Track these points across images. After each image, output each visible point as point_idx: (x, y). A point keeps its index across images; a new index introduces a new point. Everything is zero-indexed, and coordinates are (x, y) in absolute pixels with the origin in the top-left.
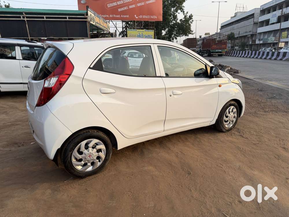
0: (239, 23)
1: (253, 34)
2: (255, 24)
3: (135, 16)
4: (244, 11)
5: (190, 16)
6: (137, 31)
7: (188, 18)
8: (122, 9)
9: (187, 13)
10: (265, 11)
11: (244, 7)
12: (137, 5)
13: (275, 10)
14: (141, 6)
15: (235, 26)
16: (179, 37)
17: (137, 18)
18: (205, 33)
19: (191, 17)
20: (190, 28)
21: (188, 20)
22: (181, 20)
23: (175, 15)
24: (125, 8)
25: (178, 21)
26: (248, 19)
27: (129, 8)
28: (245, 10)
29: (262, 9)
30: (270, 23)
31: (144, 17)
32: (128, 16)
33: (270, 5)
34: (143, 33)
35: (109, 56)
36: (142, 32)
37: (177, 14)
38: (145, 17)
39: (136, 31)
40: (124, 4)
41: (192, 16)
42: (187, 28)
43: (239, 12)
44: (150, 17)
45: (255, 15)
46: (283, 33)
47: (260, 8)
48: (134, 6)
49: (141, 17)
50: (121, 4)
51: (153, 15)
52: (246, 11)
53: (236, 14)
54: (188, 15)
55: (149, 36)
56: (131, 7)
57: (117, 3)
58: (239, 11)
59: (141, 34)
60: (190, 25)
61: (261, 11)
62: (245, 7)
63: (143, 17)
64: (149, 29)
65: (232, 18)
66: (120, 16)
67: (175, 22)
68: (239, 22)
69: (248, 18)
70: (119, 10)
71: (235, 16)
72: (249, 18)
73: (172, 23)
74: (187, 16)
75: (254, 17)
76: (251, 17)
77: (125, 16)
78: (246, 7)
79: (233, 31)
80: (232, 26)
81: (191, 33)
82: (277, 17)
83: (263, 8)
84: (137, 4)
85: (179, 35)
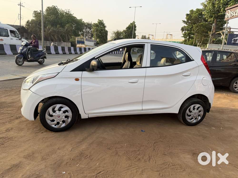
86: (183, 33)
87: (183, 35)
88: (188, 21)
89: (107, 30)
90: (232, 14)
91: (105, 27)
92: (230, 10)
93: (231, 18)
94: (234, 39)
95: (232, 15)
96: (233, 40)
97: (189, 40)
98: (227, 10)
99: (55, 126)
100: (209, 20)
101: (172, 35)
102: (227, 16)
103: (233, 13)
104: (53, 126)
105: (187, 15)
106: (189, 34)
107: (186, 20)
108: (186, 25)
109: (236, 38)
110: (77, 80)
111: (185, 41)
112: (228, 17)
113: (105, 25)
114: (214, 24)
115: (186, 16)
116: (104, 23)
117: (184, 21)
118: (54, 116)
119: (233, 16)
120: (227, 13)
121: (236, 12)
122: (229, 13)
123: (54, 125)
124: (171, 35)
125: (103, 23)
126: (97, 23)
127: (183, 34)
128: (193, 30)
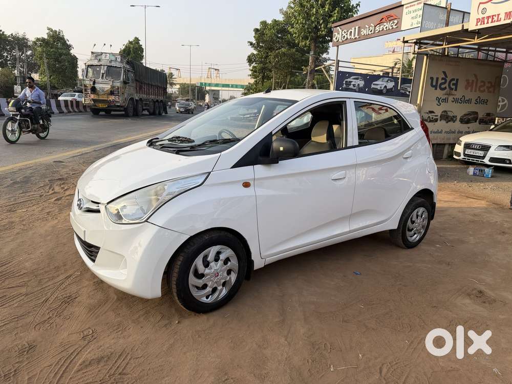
86: (251, 68)
87: (250, 73)
88: (258, 43)
89: (75, 55)
90: (345, 34)
91: (69, 47)
92: (340, 27)
93: (343, 43)
94: (346, 81)
95: (344, 36)
96: (344, 82)
97: (263, 82)
98: (335, 27)
99: (207, 298)
100: (302, 44)
101: (218, 70)
102: (336, 38)
103: (347, 34)
104: (204, 299)
105: (256, 30)
106: (263, 70)
107: (254, 42)
108: (255, 52)
109: (348, 80)
110: (246, 185)
111: (256, 83)
112: (338, 41)
113: (68, 43)
114: (312, 53)
115: (253, 34)
116: (66, 38)
117: (251, 44)
118: (208, 275)
119: (347, 38)
120: (336, 34)
121: (351, 32)
122: (339, 34)
123: (205, 297)
124: (216, 70)
125: (62, 38)
126: (46, 37)
127: (252, 70)
128: (270, 62)
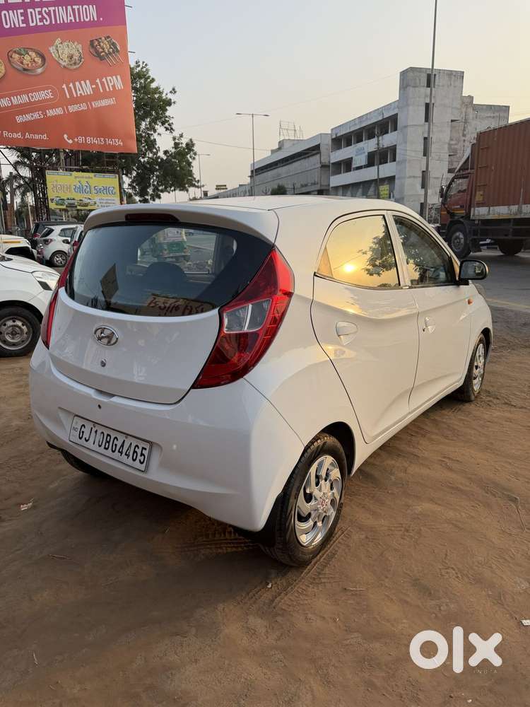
0: (290, 163)
1: (323, 188)
2: (324, 166)
3: (66, 136)
4: (296, 138)
5: (187, 144)
6: (73, 177)
7: (184, 149)
8: (28, 117)
9: (181, 136)
10: (341, 140)
11: (295, 130)
12: (68, 110)
13: (360, 140)
14: (77, 112)
15: (282, 170)
16: (166, 193)
17: (70, 142)
18: (217, 186)
19: (190, 146)
20: (190, 173)
21: (184, 152)
22: (166, 152)
23: (152, 138)
24: (36, 116)
25: (161, 154)
26: (308, 157)
27: (46, 114)
28: (299, 137)
29: (334, 137)
30: (354, 166)
31: (89, 140)
32: (45, 137)
33: (350, 128)
34: (90, 180)
35: (19, 242)
36: (86, 178)
37: (155, 136)
38: (93, 142)
39: (71, 175)
40: (31, 103)
41: (193, 145)
42: (183, 172)
43: (287, 140)
44: (105, 141)
45: (322, 149)
46: (381, 188)
47: (330, 132)
48: (59, 111)
49: (81, 140)
50: (21, 105)
51: (111, 137)
52: (301, 139)
53: (281, 144)
54: (184, 141)
55: (105, 189)
56: (51, 113)
57: (11, 101)
58: (287, 138)
59: (84, 184)
60: (189, 164)
61: (333, 140)
62: (297, 128)
63: (86, 140)
64: (104, 172)
65: (273, 152)
66: (24, 135)
67: (151, 155)
68: (291, 161)
69: (308, 153)
70: (19, 119)
71: (280, 149)
72: (310, 154)
73: (146, 159)
74: (182, 143)
75: (319, 153)
76: (314, 152)
77: (37, 137)
78: (300, 130)
79: (280, 182)
80: (276, 170)
81: (194, 186)
82: (367, 154)
83: (336, 135)
84: (67, 108)
85: (166, 188)
